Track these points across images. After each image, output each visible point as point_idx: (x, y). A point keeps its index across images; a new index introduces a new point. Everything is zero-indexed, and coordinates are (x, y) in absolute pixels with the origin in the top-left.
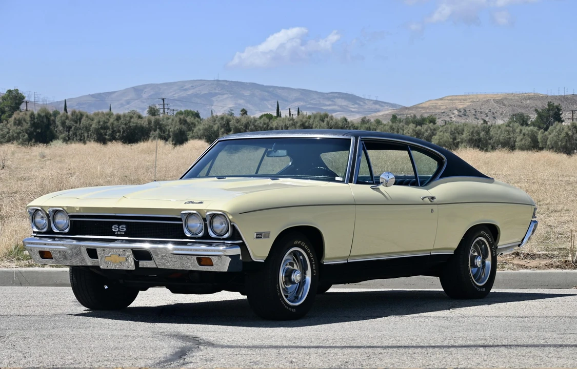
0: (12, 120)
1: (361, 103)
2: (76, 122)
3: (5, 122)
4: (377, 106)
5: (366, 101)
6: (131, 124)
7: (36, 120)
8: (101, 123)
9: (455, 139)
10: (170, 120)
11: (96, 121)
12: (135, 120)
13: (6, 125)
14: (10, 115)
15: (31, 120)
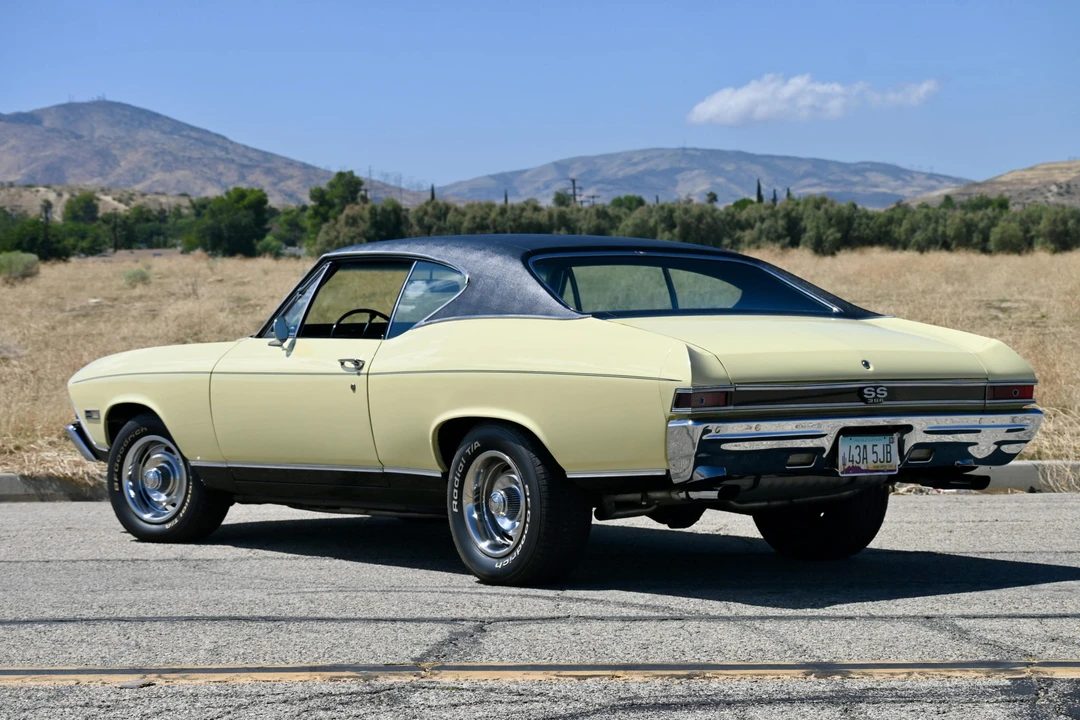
0: (342, 218)
1: (908, 178)
2: (439, 219)
3: (332, 221)
4: (933, 183)
5: (915, 175)
6: (523, 221)
7: (379, 218)
8: (478, 220)
9: (1027, 231)
10: (582, 213)
11: (468, 217)
12: (528, 214)
13: (334, 225)
14: (341, 211)
15: (371, 218)
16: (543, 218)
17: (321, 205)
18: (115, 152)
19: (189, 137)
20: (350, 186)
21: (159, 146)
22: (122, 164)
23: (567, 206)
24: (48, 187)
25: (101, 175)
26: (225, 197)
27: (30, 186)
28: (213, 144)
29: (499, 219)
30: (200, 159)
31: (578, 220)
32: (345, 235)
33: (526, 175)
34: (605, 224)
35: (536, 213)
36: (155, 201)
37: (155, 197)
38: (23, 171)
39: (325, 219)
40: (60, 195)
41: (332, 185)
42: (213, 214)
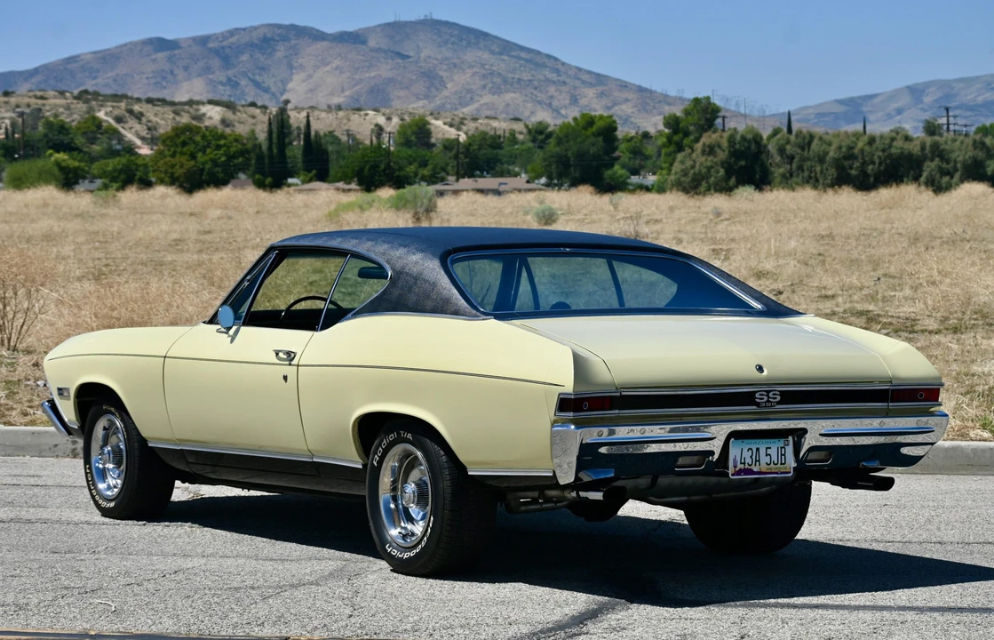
0: (699, 146)
2: (803, 149)
3: (688, 151)
6: (893, 150)
7: (737, 146)
8: (844, 149)
11: (834, 147)
12: (899, 143)
13: (690, 154)
14: (697, 140)
15: (730, 146)
16: (915, 148)
17: (675, 132)
18: (441, 73)
19: (519, 58)
20: (706, 113)
21: (487, 67)
22: (449, 86)
23: (941, 135)
24: (376, 110)
25: (426, 97)
26: (573, 123)
27: (359, 109)
28: (543, 66)
29: (867, 148)
30: (530, 81)
31: (952, 151)
32: (701, 164)
33: (876, 101)
34: (980, 155)
35: (908, 142)
36: (487, 125)
37: (486, 121)
38: (347, 93)
39: (680, 148)
40: (389, 119)
41: (687, 113)
42: (560, 142)
